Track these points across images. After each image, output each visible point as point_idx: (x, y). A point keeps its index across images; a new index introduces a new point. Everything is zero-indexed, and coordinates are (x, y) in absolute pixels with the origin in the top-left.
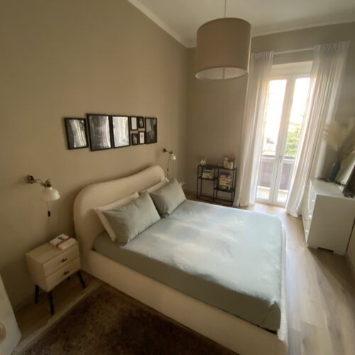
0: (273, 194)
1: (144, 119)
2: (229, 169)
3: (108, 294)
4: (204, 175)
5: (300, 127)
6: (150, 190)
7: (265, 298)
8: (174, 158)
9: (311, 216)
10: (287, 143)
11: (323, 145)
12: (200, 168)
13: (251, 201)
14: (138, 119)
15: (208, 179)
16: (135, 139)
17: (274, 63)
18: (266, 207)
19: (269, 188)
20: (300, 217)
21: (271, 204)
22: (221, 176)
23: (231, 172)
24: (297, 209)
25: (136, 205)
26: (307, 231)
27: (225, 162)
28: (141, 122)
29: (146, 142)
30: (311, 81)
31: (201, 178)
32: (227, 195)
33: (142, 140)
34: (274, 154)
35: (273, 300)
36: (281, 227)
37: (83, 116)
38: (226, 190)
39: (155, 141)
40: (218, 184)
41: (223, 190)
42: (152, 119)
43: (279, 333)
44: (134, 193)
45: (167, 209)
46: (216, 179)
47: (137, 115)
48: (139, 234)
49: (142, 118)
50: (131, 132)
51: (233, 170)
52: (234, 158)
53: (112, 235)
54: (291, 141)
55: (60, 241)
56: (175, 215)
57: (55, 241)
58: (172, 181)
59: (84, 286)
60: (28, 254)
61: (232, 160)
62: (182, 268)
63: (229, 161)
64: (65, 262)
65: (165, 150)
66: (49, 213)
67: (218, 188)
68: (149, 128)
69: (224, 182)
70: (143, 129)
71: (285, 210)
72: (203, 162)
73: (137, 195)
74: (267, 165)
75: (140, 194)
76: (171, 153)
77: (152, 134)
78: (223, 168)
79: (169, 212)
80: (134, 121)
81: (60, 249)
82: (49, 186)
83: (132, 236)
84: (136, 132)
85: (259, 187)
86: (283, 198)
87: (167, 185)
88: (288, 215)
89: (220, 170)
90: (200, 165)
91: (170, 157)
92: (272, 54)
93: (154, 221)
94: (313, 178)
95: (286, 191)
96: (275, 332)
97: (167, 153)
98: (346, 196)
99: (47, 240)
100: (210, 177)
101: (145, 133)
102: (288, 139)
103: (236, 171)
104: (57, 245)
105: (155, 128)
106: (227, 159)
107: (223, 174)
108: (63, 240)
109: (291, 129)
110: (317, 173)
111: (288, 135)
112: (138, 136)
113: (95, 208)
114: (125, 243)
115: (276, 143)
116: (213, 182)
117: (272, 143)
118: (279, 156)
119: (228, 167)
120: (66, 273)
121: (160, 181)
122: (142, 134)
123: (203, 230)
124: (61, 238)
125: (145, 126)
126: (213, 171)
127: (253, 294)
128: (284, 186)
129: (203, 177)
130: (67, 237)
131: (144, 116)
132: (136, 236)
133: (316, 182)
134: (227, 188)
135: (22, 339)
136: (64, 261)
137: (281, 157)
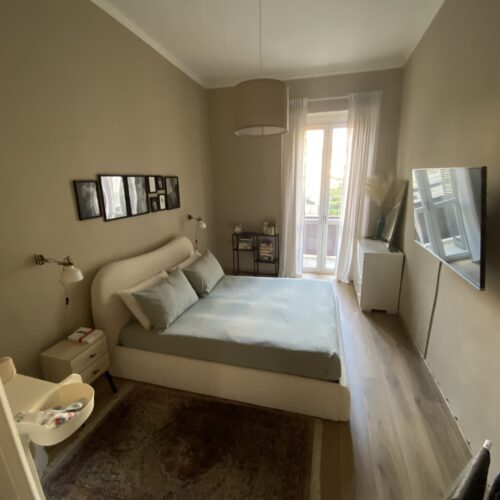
0: (321, 262)
1: (164, 179)
2: (270, 236)
3: (148, 392)
4: (242, 246)
5: (341, 182)
6: (182, 266)
7: (325, 351)
8: (204, 226)
9: (361, 277)
10: (330, 203)
11: (367, 201)
12: (235, 237)
13: (298, 271)
14: (157, 178)
15: (246, 250)
16: (155, 204)
17: (309, 112)
18: (315, 276)
19: (315, 256)
20: (352, 283)
21: (319, 272)
22: (262, 245)
23: (273, 239)
24: (347, 273)
25: (170, 283)
26: (359, 294)
27: (265, 228)
28: (160, 183)
29: (167, 208)
30: (349, 132)
31: (237, 249)
32: (271, 267)
33: (163, 206)
34: (317, 216)
35: (332, 351)
36: (333, 293)
37: (94, 178)
38: (269, 261)
39: (177, 205)
40: (258, 254)
41: (266, 262)
42: (171, 178)
43: (341, 381)
44: (160, 272)
45: (206, 287)
46: (255, 249)
47: (154, 174)
48: (178, 317)
49: (161, 177)
50: (150, 195)
51: (275, 235)
52: (275, 222)
53: (145, 322)
54: (334, 200)
55: (82, 335)
56: (215, 293)
57: (75, 336)
58: (205, 254)
59: (115, 390)
60: (44, 354)
61: (272, 224)
62: (238, 341)
63: (269, 226)
64: (94, 358)
65: (190, 217)
66: (67, 299)
67: (259, 260)
68: (170, 190)
69: (266, 251)
70: (163, 192)
71: (335, 277)
72: (238, 230)
73: (165, 274)
74: (311, 228)
75: (169, 273)
76: (199, 220)
77: (173, 197)
78: (263, 235)
79: (208, 290)
80: (152, 181)
81: (86, 343)
82: (70, 264)
83: (171, 320)
84: (155, 195)
85: (305, 255)
86: (331, 264)
87: (199, 259)
88: (339, 282)
89: (260, 238)
90: (236, 234)
91: (198, 226)
92: (306, 101)
93: (193, 302)
94: (360, 238)
95: (334, 257)
96: (337, 382)
97: (193, 221)
98: (392, 251)
99: (63, 336)
100: (249, 248)
101: (166, 195)
102: (330, 198)
103: (278, 237)
104: (80, 340)
105: (176, 189)
106: (266, 223)
107: (263, 242)
108: (86, 334)
109: (334, 184)
110: (364, 231)
111: (331, 192)
112: (157, 200)
113: (119, 292)
114: (164, 328)
115: (317, 203)
116: (252, 253)
117: (313, 203)
118: (323, 217)
119: (269, 233)
120: (95, 372)
121: (188, 257)
122: (162, 197)
123: (252, 303)
124: (81, 332)
125: (165, 187)
126: (251, 240)
127: (314, 350)
128: (331, 252)
129: (240, 247)
130: (89, 330)
131: (163, 174)
132: (176, 320)
133: (363, 241)
134: (270, 258)
135: (50, 460)
136: (92, 356)
137: (325, 217)
